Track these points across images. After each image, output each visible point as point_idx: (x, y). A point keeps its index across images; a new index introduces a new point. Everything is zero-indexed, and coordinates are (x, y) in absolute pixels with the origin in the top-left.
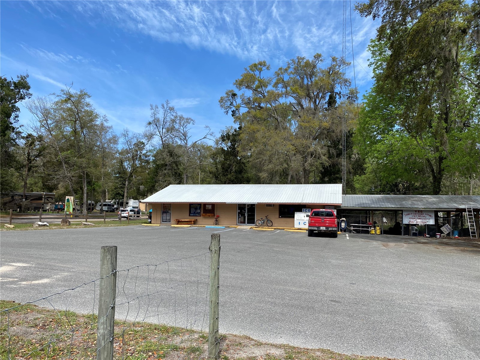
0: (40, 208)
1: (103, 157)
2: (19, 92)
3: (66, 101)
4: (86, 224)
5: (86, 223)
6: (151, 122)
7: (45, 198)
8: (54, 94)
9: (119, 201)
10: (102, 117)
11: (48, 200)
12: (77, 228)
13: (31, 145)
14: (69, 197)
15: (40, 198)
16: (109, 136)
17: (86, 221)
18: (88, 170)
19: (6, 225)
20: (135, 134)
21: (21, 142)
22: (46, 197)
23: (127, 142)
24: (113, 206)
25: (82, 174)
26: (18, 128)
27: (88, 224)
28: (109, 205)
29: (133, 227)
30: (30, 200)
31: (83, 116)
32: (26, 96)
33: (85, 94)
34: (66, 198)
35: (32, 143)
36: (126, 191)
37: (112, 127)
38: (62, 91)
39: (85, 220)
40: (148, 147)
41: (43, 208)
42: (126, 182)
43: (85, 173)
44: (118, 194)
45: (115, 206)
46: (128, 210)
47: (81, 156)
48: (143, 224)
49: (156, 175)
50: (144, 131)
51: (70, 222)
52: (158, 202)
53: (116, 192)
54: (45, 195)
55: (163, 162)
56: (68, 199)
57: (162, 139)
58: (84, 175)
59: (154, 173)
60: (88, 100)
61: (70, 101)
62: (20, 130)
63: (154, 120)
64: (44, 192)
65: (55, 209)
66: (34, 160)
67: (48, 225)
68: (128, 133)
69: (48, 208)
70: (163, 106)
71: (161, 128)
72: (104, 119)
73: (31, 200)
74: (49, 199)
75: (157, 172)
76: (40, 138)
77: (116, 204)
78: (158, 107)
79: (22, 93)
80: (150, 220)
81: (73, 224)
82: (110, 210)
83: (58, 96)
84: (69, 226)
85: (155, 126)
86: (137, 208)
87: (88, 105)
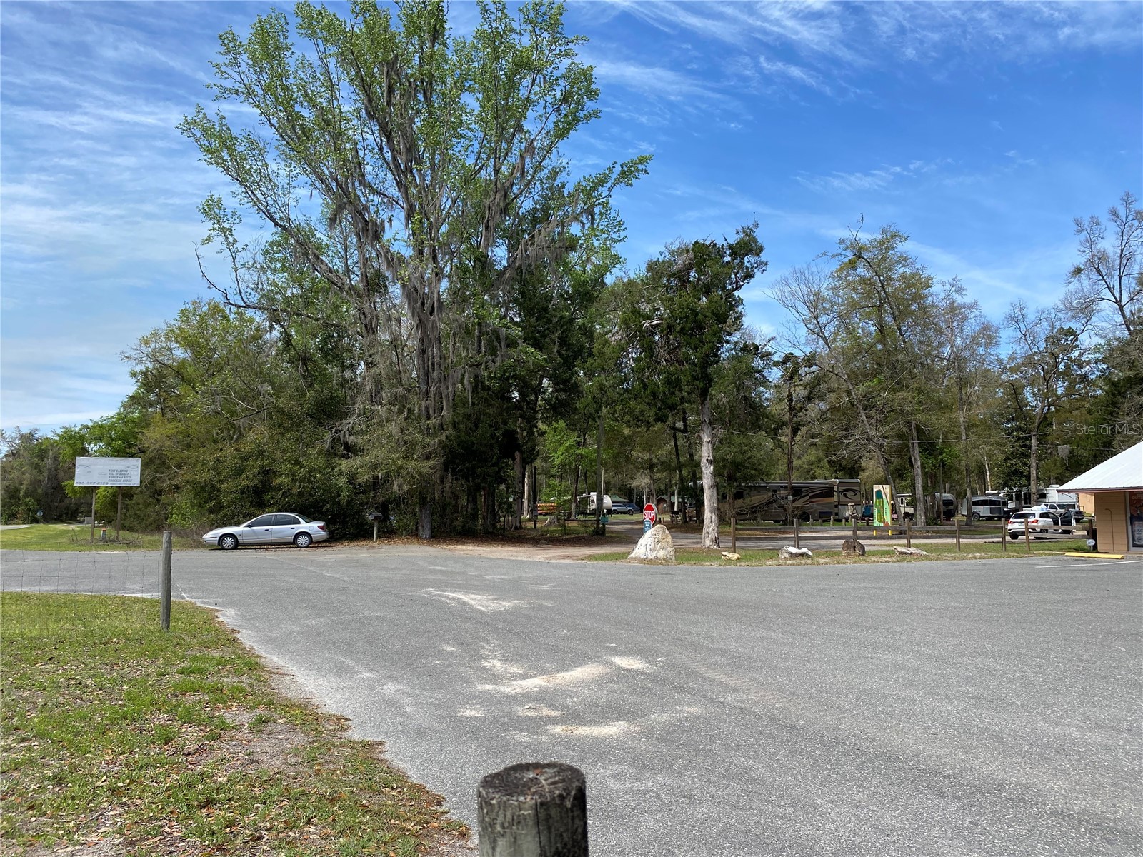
0: (830, 514)
1: (963, 383)
2: (742, 262)
3: (852, 264)
4: (906, 553)
5: (904, 550)
6: (1082, 267)
7: (838, 492)
8: (825, 254)
9: (1020, 491)
10: (947, 284)
11: (845, 495)
12: (878, 562)
13: (791, 377)
14: (880, 486)
15: (829, 492)
16: (971, 327)
17: (909, 545)
18: (920, 416)
19: (724, 553)
20: (1043, 312)
21: (775, 375)
22: (841, 489)
23: (1025, 335)
24: (1005, 504)
25: (904, 429)
26: (765, 345)
27: (911, 554)
28: (993, 503)
29: (1033, 562)
30: (808, 497)
31: (899, 289)
32: (756, 271)
33: (893, 236)
34: (875, 490)
35: (795, 372)
36: (1034, 464)
37: (976, 303)
38: (842, 241)
39: (904, 541)
40: (1088, 340)
41: (837, 514)
42: (1033, 441)
43: (914, 425)
44: (1016, 472)
45: (1011, 505)
46: (1034, 515)
47: (900, 386)
48: (1067, 554)
49: (1111, 414)
50: (1062, 296)
51: (863, 547)
52: (1110, 489)
53: (1009, 468)
54: (839, 486)
55: (1131, 374)
56: (879, 493)
57: (1121, 307)
58: (911, 430)
59: (1107, 406)
60: (902, 247)
61: (861, 263)
62: (768, 348)
63: (1091, 261)
64: (836, 478)
65: (863, 516)
66: (801, 408)
67: (810, 553)
68: (1023, 312)
69: (847, 514)
70: (1114, 213)
71: (1116, 277)
72: (953, 289)
73: (811, 497)
74: (848, 494)
75: (1114, 404)
76: (810, 360)
77: (1011, 499)
78: (1100, 220)
79: (748, 265)
80: (1091, 542)
81: (874, 553)
82: (997, 515)
83: (834, 256)
84: (862, 558)
85: (1095, 276)
86: (1073, 506)
87: (905, 259)
